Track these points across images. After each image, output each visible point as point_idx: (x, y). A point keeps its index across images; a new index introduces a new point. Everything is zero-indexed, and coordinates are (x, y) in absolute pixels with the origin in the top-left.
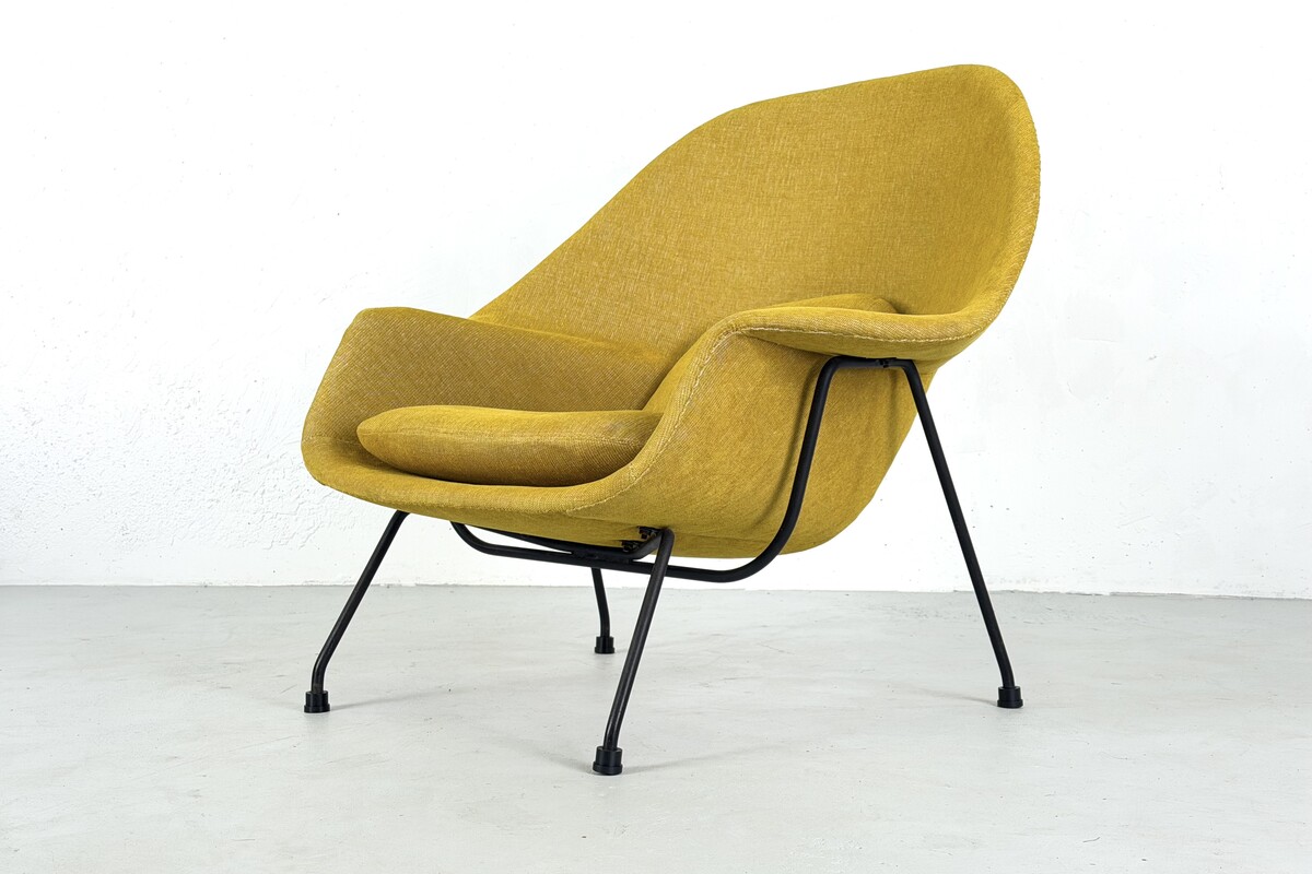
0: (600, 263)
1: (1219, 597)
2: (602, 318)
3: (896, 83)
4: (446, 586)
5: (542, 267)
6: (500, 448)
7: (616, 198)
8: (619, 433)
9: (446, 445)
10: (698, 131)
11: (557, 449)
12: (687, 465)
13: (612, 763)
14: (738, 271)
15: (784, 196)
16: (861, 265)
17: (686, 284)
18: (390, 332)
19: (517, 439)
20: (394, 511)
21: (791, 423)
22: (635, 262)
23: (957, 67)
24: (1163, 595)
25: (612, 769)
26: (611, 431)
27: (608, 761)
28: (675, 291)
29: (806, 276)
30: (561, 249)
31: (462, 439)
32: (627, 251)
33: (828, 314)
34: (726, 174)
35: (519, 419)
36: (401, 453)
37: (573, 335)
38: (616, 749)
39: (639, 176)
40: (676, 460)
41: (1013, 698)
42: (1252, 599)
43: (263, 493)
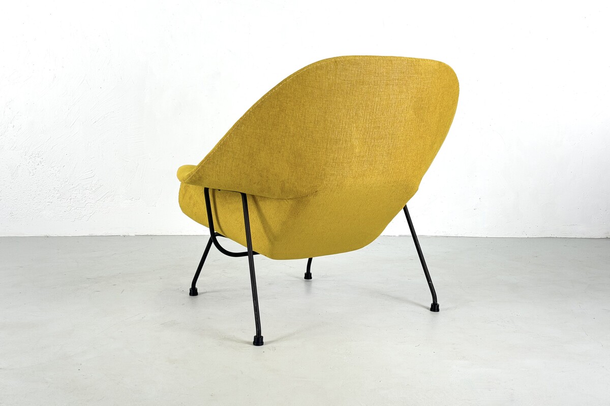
4: (147, 235)
43: (71, 199)
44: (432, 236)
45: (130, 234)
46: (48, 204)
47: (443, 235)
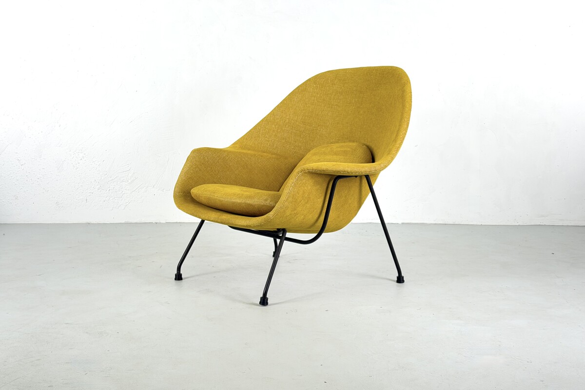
0: (275, 126)
1: (435, 224)
2: (275, 146)
3: (373, 70)
5: (255, 127)
6: (234, 203)
7: (281, 103)
8: (269, 201)
9: (217, 201)
10: (309, 80)
11: (249, 204)
12: (288, 213)
13: (265, 302)
14: (322, 130)
15: (337, 105)
16: (360, 132)
17: (304, 134)
18: (202, 158)
19: (238, 201)
20: (201, 220)
21: (323, 198)
22: (287, 126)
23: (392, 67)
24: (417, 224)
25: (266, 304)
26: (266, 200)
27: (264, 301)
28: (300, 136)
29: (343, 134)
30: (262, 120)
31: (222, 199)
32: (284, 122)
33: (334, 165)
34: (318, 96)
35: (239, 194)
36: (204, 200)
37: (264, 153)
38: (266, 298)
39: (289, 95)
40: (284, 211)
41: (402, 280)
42: (446, 224)
43: (109, 190)
44: (432, 224)
45: (162, 222)
46: (89, 194)
47: (442, 223)
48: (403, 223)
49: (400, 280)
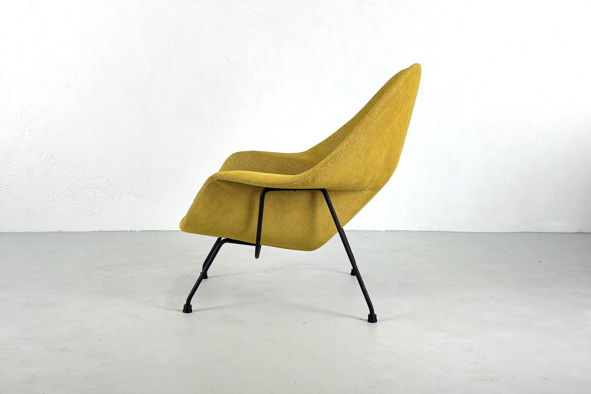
24: (401, 231)
42: (430, 231)
43: (82, 197)
45: (137, 230)
46: (61, 201)
48: (386, 231)
49: (372, 318)
